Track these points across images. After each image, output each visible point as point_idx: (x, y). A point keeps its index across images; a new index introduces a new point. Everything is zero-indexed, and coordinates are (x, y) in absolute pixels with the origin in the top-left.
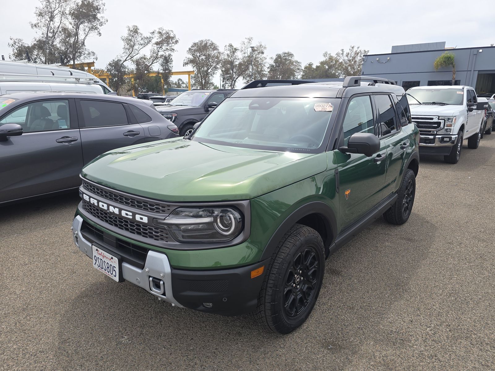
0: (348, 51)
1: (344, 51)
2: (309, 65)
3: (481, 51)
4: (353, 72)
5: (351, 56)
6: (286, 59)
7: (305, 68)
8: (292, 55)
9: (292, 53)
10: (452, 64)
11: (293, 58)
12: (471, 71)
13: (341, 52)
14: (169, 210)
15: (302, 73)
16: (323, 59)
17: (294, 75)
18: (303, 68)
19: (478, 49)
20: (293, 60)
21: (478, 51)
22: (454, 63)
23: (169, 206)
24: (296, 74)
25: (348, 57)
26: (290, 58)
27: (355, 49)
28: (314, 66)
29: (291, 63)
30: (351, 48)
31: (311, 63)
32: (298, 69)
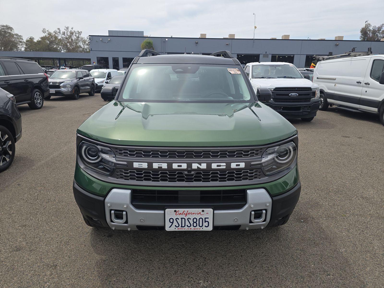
0: (64, 30)
1: (60, 29)
2: (30, 39)
3: (167, 40)
4: (72, 48)
5: (67, 35)
6: (5, 32)
7: (27, 41)
8: (12, 28)
9: (11, 27)
10: (152, 47)
11: (13, 31)
12: (163, 52)
13: (58, 31)
14: (261, 152)
15: (24, 46)
16: (43, 35)
17: (17, 47)
18: (25, 41)
19: (165, 38)
20: (13, 33)
21: (165, 40)
22: (153, 47)
23: (261, 149)
24: (19, 46)
25: (65, 35)
26: (9, 31)
27: (70, 29)
28: (35, 41)
29: (12, 35)
30: (66, 29)
31: (32, 38)
32: (21, 42)
